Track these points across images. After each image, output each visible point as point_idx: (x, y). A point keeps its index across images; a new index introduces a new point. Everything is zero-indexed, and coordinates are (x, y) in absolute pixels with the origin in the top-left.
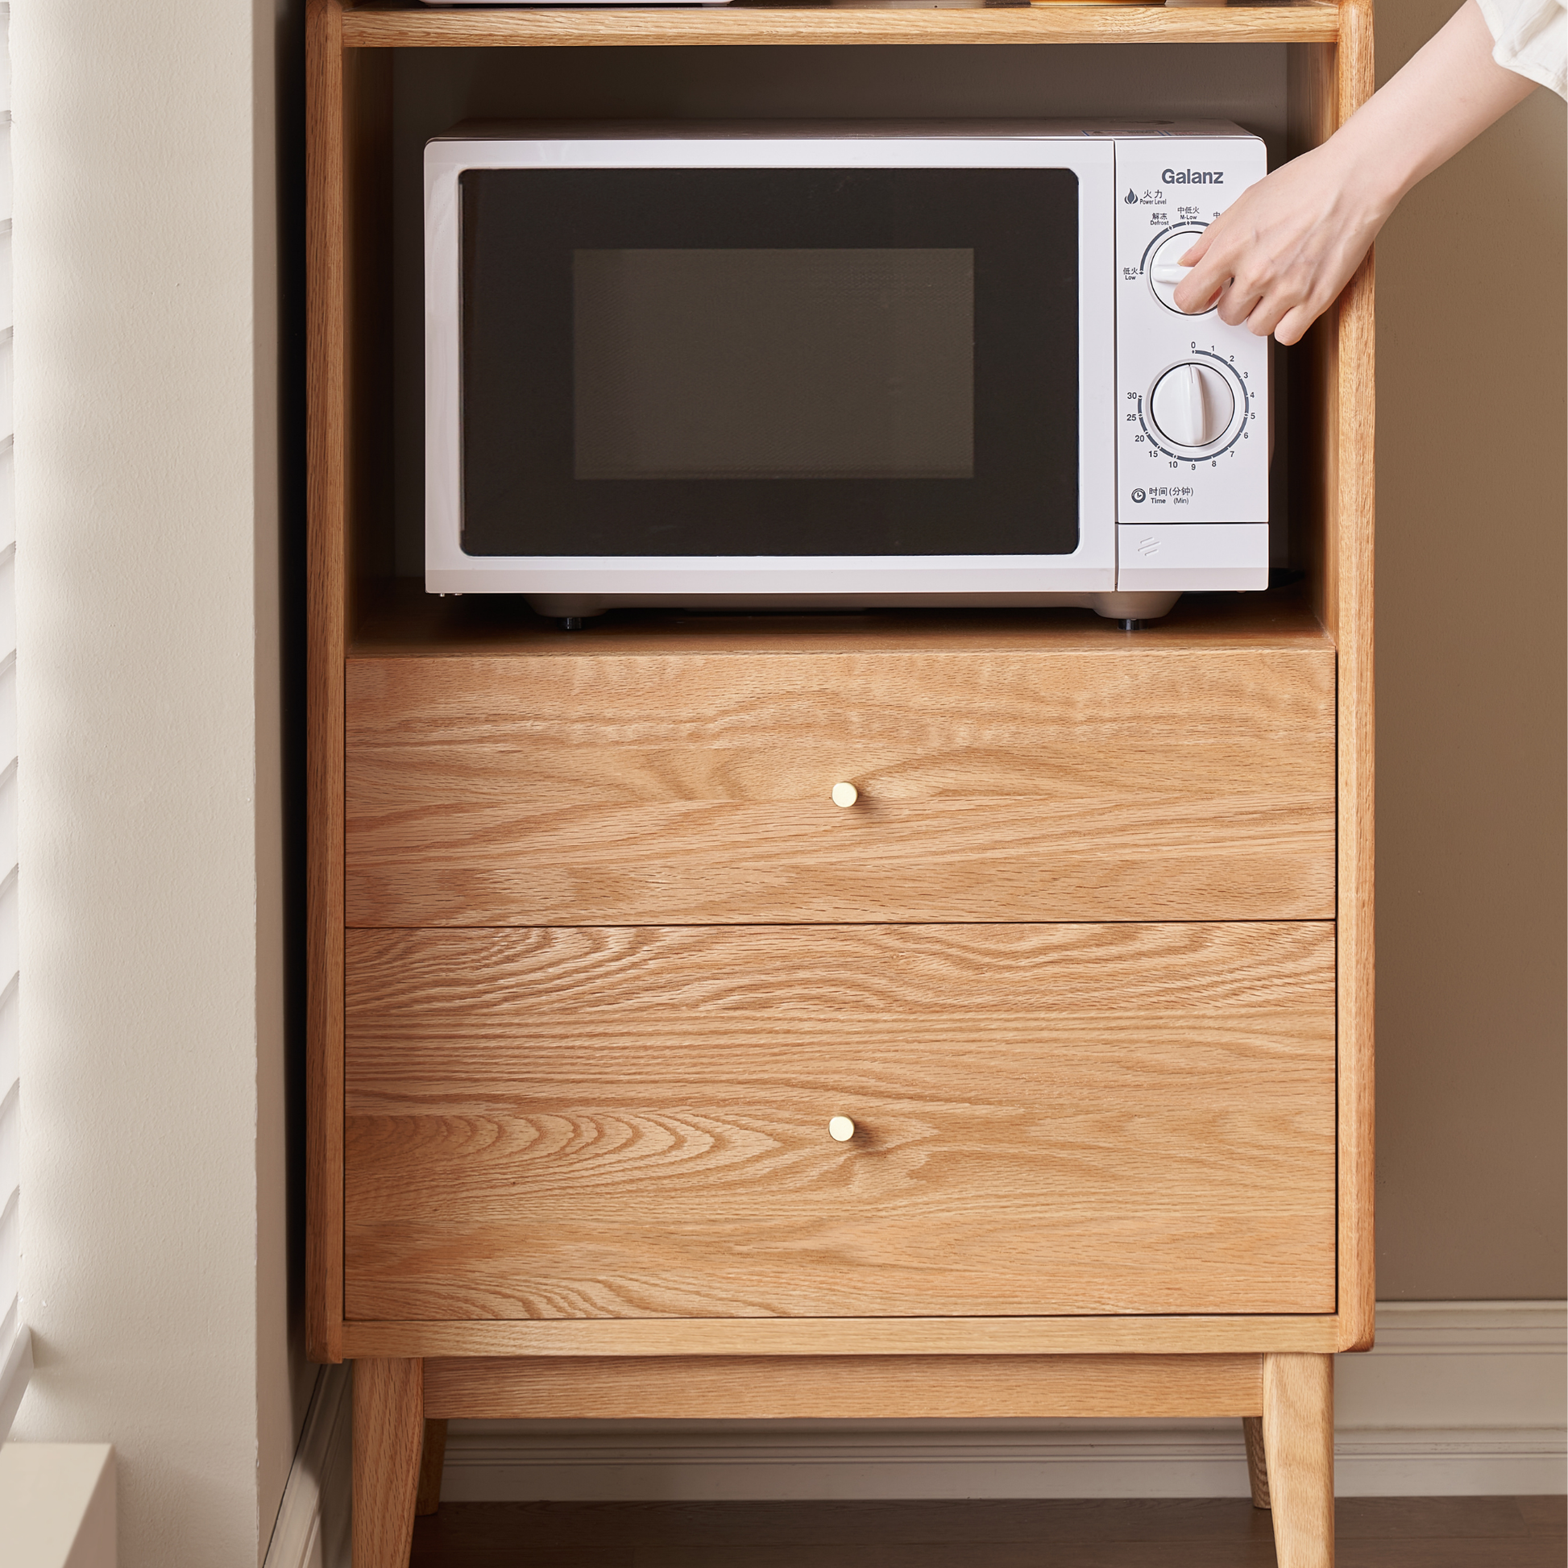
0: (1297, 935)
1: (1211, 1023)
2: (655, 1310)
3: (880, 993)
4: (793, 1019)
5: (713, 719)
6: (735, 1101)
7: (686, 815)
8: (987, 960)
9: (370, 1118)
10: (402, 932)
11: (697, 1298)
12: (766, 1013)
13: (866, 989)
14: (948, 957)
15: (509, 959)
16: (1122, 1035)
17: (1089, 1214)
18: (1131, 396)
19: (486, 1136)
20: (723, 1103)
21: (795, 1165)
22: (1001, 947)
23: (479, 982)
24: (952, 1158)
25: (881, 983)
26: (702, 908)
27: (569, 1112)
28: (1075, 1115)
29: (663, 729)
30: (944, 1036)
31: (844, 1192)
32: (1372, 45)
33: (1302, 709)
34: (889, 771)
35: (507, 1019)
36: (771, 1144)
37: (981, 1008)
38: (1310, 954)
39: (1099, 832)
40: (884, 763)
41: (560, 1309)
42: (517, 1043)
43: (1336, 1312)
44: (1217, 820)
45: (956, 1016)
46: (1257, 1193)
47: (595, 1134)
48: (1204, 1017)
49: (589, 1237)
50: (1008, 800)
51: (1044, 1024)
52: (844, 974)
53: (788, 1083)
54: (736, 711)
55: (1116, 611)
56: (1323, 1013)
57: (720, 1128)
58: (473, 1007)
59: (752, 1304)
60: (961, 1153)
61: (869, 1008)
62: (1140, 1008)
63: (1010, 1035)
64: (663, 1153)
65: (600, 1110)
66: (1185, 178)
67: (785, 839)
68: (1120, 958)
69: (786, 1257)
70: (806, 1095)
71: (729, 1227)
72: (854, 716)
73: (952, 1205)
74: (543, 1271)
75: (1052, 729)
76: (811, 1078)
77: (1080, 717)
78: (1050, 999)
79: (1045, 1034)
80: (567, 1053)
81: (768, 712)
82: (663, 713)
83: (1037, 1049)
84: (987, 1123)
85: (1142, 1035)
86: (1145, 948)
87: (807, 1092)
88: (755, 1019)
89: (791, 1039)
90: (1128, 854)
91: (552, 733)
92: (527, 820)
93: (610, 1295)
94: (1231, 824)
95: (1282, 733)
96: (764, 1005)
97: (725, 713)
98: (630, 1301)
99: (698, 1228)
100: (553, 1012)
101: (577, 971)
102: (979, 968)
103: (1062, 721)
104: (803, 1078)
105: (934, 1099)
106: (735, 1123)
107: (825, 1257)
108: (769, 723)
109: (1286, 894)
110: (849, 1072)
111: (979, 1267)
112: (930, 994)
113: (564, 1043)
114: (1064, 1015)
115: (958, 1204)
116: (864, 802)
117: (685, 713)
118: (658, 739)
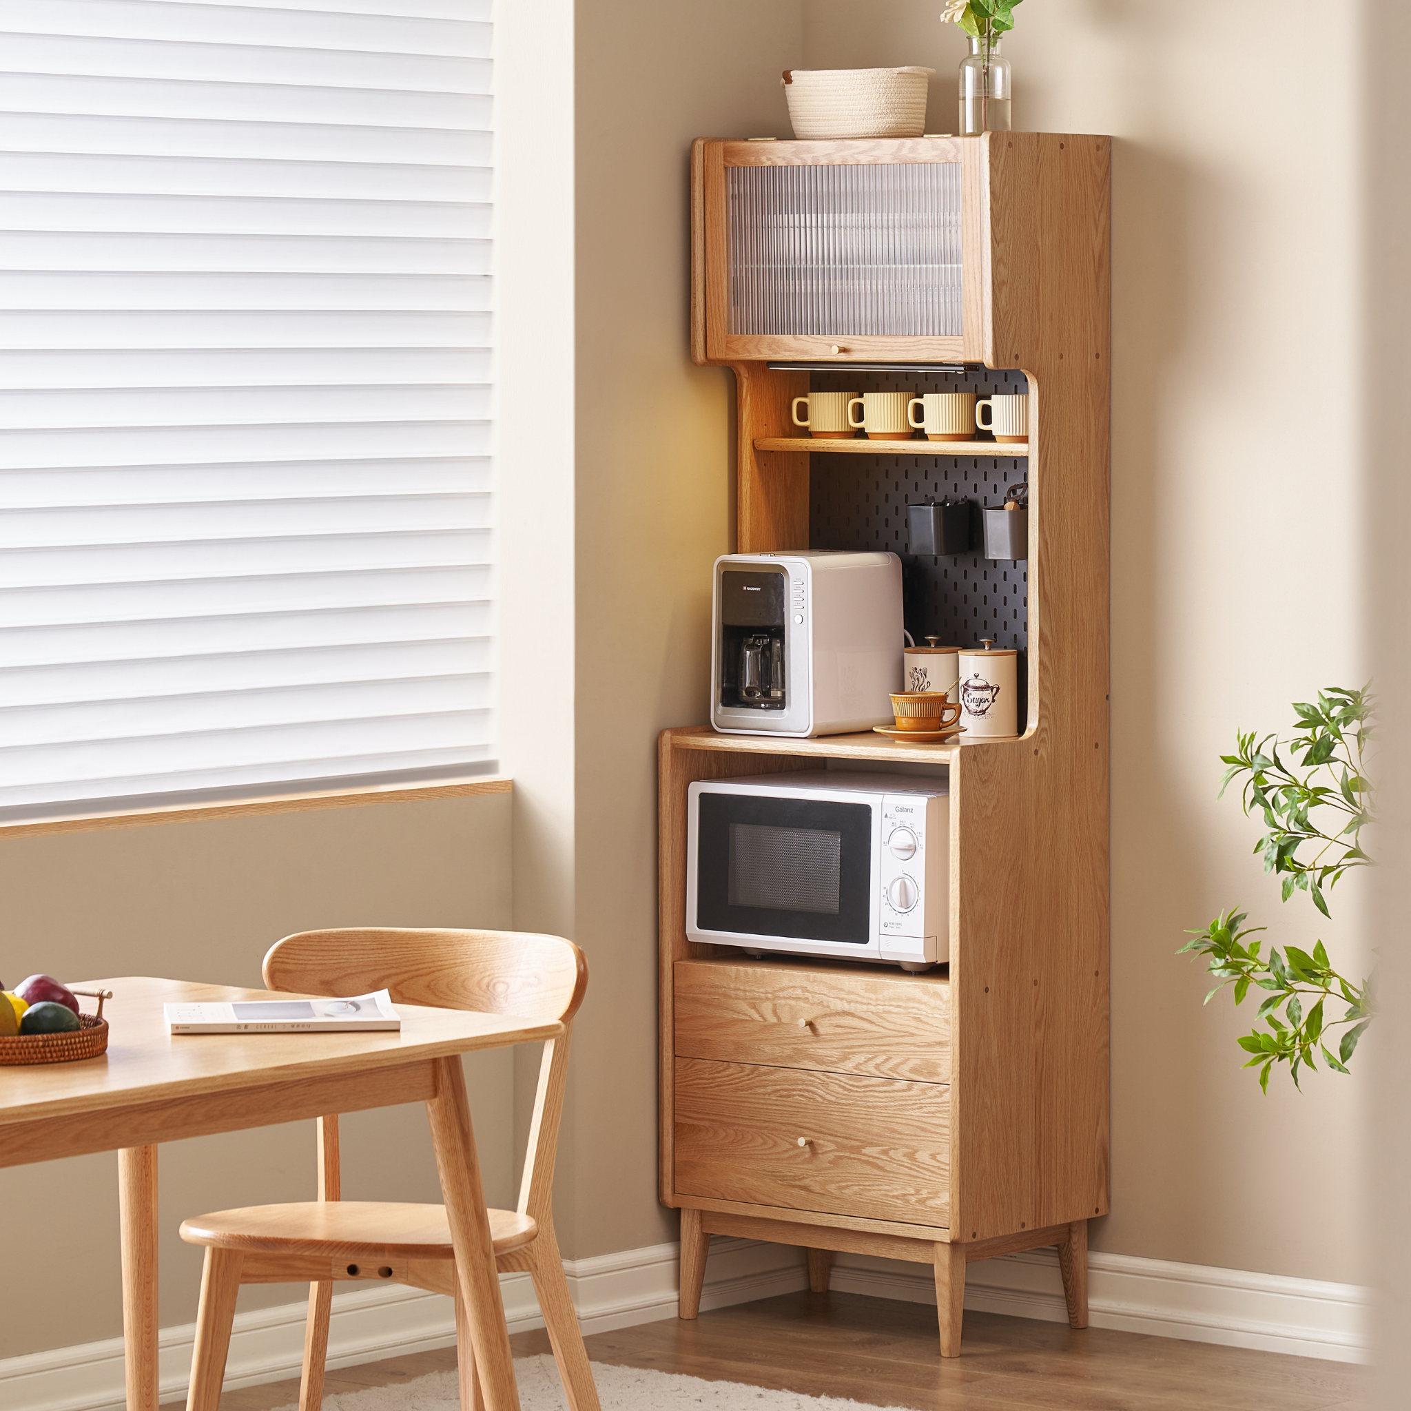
0: (939, 1089)
1: (913, 1118)
2: (758, 1201)
4: (796, 1102)
5: (771, 993)
6: (780, 1130)
7: (767, 1026)
9: (682, 1123)
10: (690, 1059)
11: (769, 1199)
12: (789, 1099)
13: (815, 1094)
14: (840, 1086)
15: (719, 1072)
16: (889, 1119)
18: (885, 888)
19: (712, 1134)
20: (777, 1130)
21: (797, 1154)
22: (855, 1083)
23: (710, 1079)
24: (840, 1158)
25: (822, 1092)
26: (772, 1060)
27: (735, 1128)
28: (876, 1146)
29: (758, 995)
30: (839, 1114)
31: (809, 1166)
34: (822, 1017)
35: (718, 1093)
36: (789, 1146)
38: (942, 1096)
40: (818, 1014)
41: (732, 1198)
42: (720, 1102)
43: (949, 1228)
45: (842, 1107)
47: (742, 1137)
48: (911, 1115)
51: (867, 1113)
53: (794, 1125)
54: (777, 991)
58: (707, 1088)
60: (843, 1156)
62: (895, 1110)
63: (857, 1116)
64: (760, 1146)
65: (743, 1128)
66: (902, 810)
67: (792, 1038)
68: (889, 1091)
69: (794, 1187)
72: (810, 996)
75: (866, 1007)
79: (868, 1116)
80: (734, 1107)
81: (786, 993)
82: (757, 989)
84: (851, 1146)
85: (895, 1120)
86: (896, 1089)
92: (721, 1023)
96: (789, 1096)
97: (774, 992)
100: (731, 1092)
101: (737, 1078)
102: (848, 1090)
105: (836, 1136)
107: (805, 1189)
108: (788, 996)
109: (935, 1073)
110: (811, 1123)
112: (835, 1098)
113: (733, 1103)
115: (842, 1175)
116: (813, 1027)
117: (763, 990)
118: (755, 998)
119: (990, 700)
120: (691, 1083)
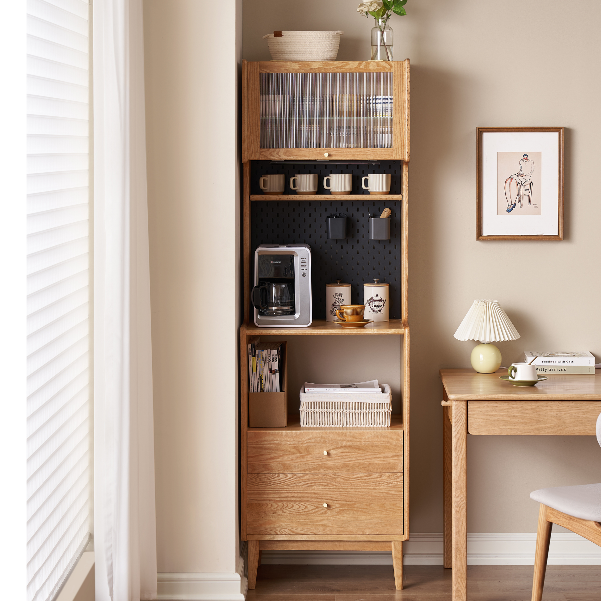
0: (397, 475)
1: (383, 489)
2: (296, 533)
3: (331, 484)
4: (318, 488)
5: (305, 441)
6: (309, 501)
7: (300, 456)
8: (348, 479)
9: (252, 503)
10: (257, 474)
11: (303, 531)
12: (313, 487)
13: (329, 483)
14: (342, 478)
15: (273, 478)
16: (370, 491)
17: (364, 519)
19: (269, 506)
20: (307, 501)
21: (318, 511)
22: (351, 477)
23: (268, 482)
24: (343, 510)
25: (332, 483)
26: (303, 470)
27: (282, 502)
28: (363, 503)
29: (297, 442)
30: (341, 491)
31: (326, 515)
33: (398, 440)
34: (332, 449)
35: (273, 488)
36: (314, 507)
37: (348, 486)
38: (399, 478)
39: (366, 459)
40: (332, 448)
41: (281, 533)
42: (274, 491)
43: (403, 534)
44: (384, 457)
45: (343, 488)
46: (390, 516)
47: (286, 506)
48: (382, 488)
49: (285, 522)
50: (351, 454)
51: (357, 489)
52: (325, 481)
53: (317, 498)
54: (308, 440)
56: (401, 488)
57: (306, 505)
58: (267, 486)
59: (311, 533)
60: (344, 509)
61: (330, 486)
62: (373, 487)
63: (352, 491)
64: (297, 509)
65: (287, 502)
67: (316, 460)
68: (369, 479)
69: (317, 525)
70: (320, 500)
71: (308, 521)
72: (327, 441)
73: (343, 517)
74: (278, 527)
75: (358, 443)
76: (320, 497)
77: (363, 441)
78: (358, 485)
79: (358, 491)
80: (282, 493)
81: (313, 440)
82: (297, 440)
83: (356, 493)
84: (348, 505)
85: (373, 491)
86: (373, 477)
87: (320, 499)
88: (312, 488)
89: (317, 491)
90: (370, 462)
91: (279, 443)
92: (275, 457)
93: (289, 531)
94: (386, 458)
95: (394, 444)
96: (313, 486)
97: (307, 440)
98: (292, 532)
99: (303, 521)
100: (280, 487)
101: (284, 480)
102: (347, 480)
103: (360, 442)
104: (319, 497)
105: (340, 501)
106: (308, 504)
107: (323, 525)
108: (314, 442)
109: (395, 469)
110: (327, 496)
111: (347, 527)
112: (339, 484)
113: (281, 492)
114: (361, 488)
115: (344, 517)
116: (329, 454)
117: (300, 440)
118: (296, 444)
120: (257, 484)
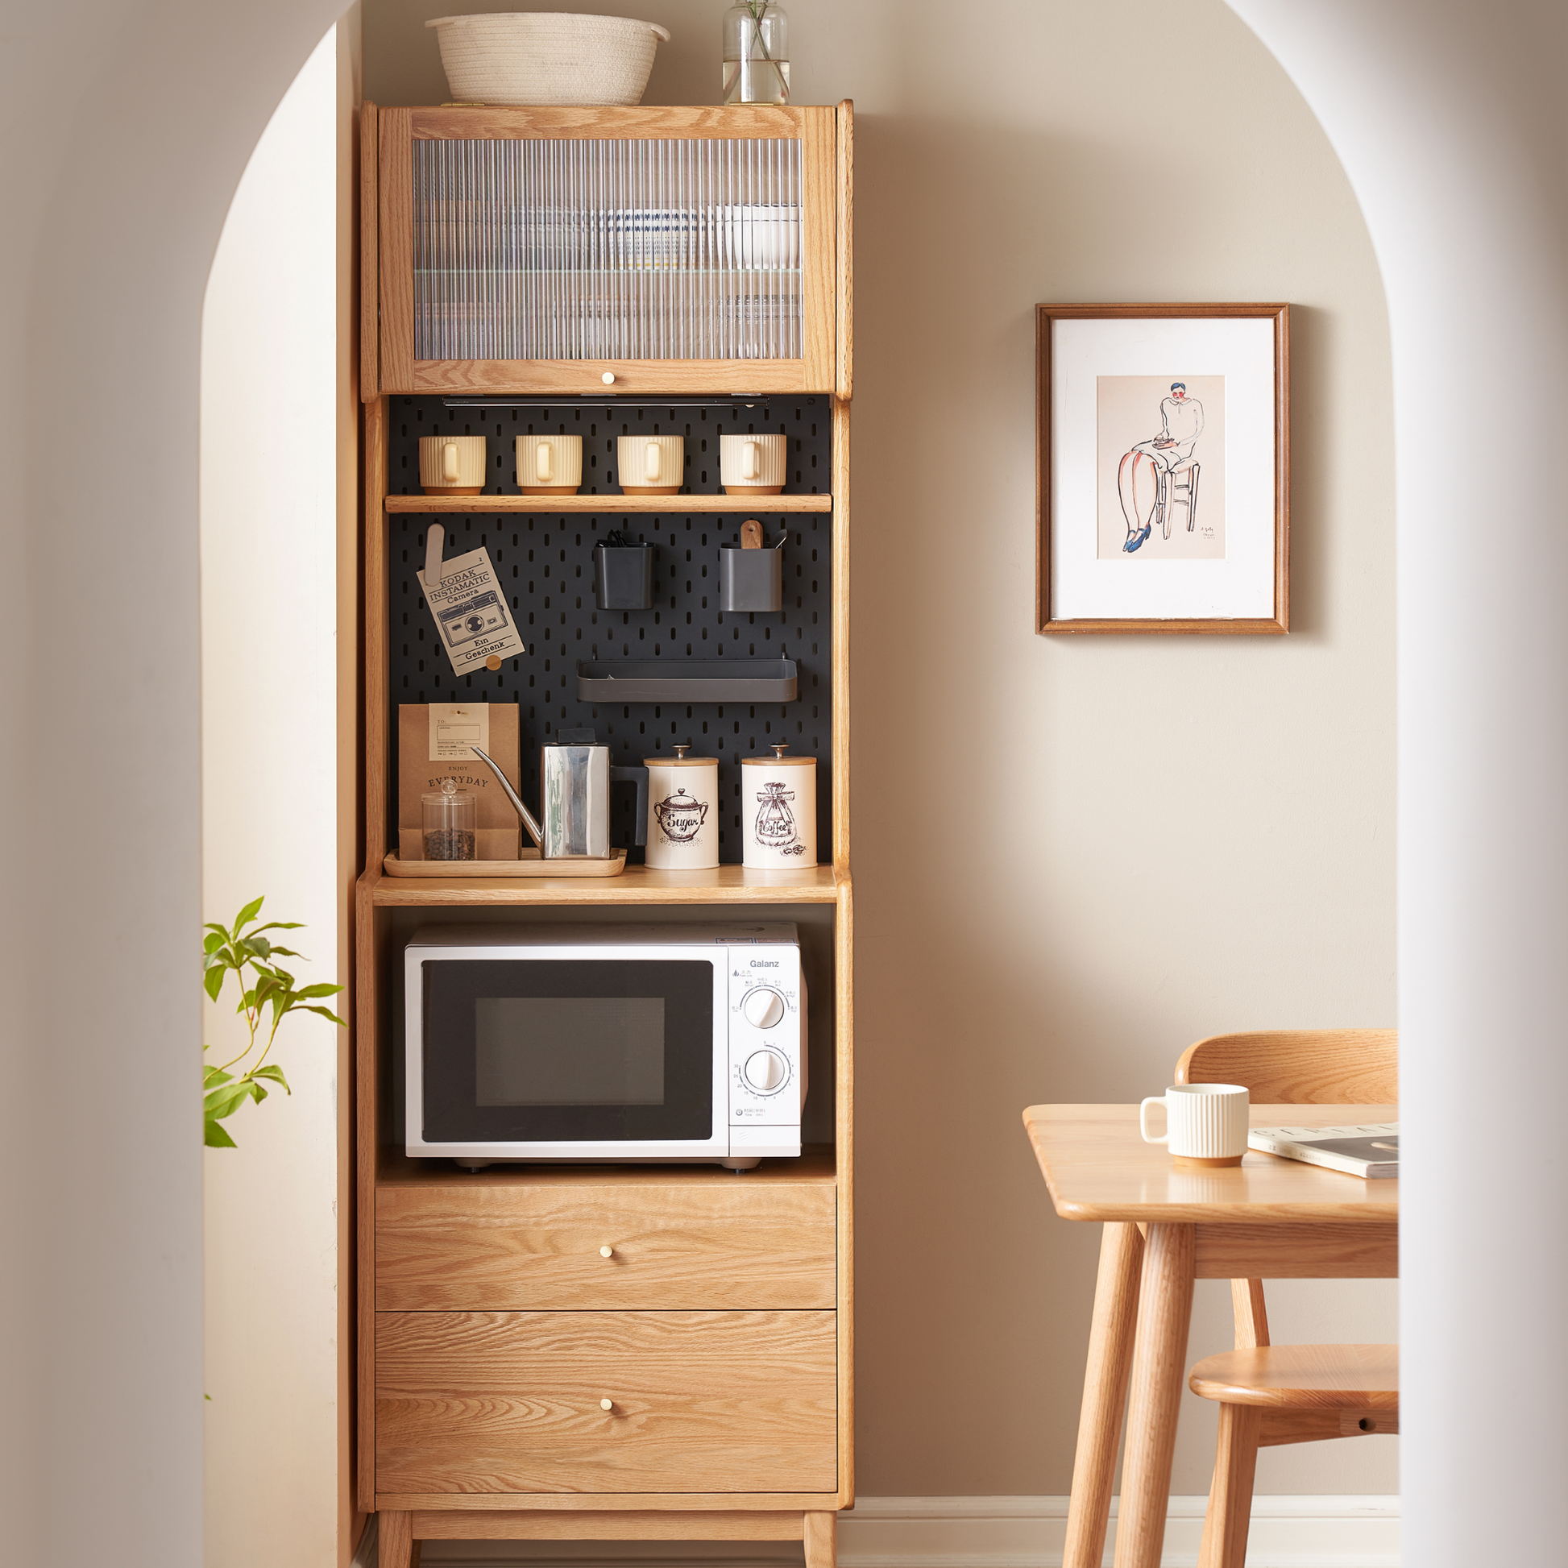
0: (819, 1317)
1: (778, 1357)
2: (520, 1489)
3: (624, 1343)
4: (583, 1355)
5: (545, 1216)
6: (556, 1393)
7: (533, 1260)
8: (674, 1328)
9: (388, 1400)
10: (403, 1314)
11: (539, 1483)
12: (571, 1352)
13: (618, 1341)
14: (656, 1327)
15: (451, 1327)
16: (737, 1363)
17: (721, 1446)
18: (736, 1066)
19: (441, 1409)
20: (550, 1394)
21: (585, 1422)
22: (680, 1322)
23: (437, 1338)
24: (657, 1419)
25: (625, 1338)
26: (540, 1303)
27: (480, 1397)
28: (715, 1400)
29: (522, 1220)
30: (653, 1363)
31: (608, 1435)
32: (852, 905)
33: (820, 1212)
34: (627, 1240)
35: (451, 1355)
36: (573, 1412)
37: (672, 1350)
38: (825, 1325)
39: (725, 1269)
40: (624, 1237)
41: (475, 1488)
42: (455, 1365)
43: (837, 1492)
44: (780, 1263)
45: (660, 1354)
46: (800, 1436)
47: (492, 1408)
48: (775, 1354)
49: (489, 1455)
50: (683, 1254)
51: (700, 1358)
52: (607, 1334)
53: (581, 1385)
54: (556, 1213)
55: (732, 1166)
56: (831, 1353)
57: (550, 1405)
58: (435, 1349)
59: (565, 1486)
60: (662, 1417)
61: (619, 1350)
62: (745, 1350)
63: (685, 1363)
64: (523, 1416)
65: (494, 1396)
67: (578, 1272)
68: (736, 1327)
69: (581, 1464)
70: (589, 1390)
71: (554, 1451)
72: (611, 1215)
73: (657, 1441)
74: (467, 1471)
75: (703, 1222)
76: (592, 1382)
77: (716, 1216)
78: (703, 1346)
79: (701, 1362)
80: (479, 1370)
81: (570, 1213)
82: (522, 1213)
83: (697, 1369)
84: (674, 1404)
85: (747, 1363)
86: (747, 1323)
87: (590, 1389)
88: (566, 1355)
89: (583, 1364)
90: (738, 1279)
91: (471, 1222)
92: (459, 1262)
93: (499, 1482)
94: (787, 1266)
95: (810, 1223)
96: (570, 1348)
97: (551, 1213)
98: (508, 1485)
99: (539, 1451)
100: (472, 1351)
101: (483, 1332)
102: (670, 1332)
103: (708, 1217)
104: (588, 1382)
105: (649, 1392)
106: (556, 1403)
107: (599, 1465)
108: (571, 1218)
109: (813, 1297)
110: (610, 1379)
111: (670, 1470)
112: (647, 1343)
113: (477, 1366)
114: (710, 1353)
115: (661, 1441)
116: (615, 1256)
117: (532, 1213)
118: (519, 1225)
119: (699, 821)
120: (403, 1344)
